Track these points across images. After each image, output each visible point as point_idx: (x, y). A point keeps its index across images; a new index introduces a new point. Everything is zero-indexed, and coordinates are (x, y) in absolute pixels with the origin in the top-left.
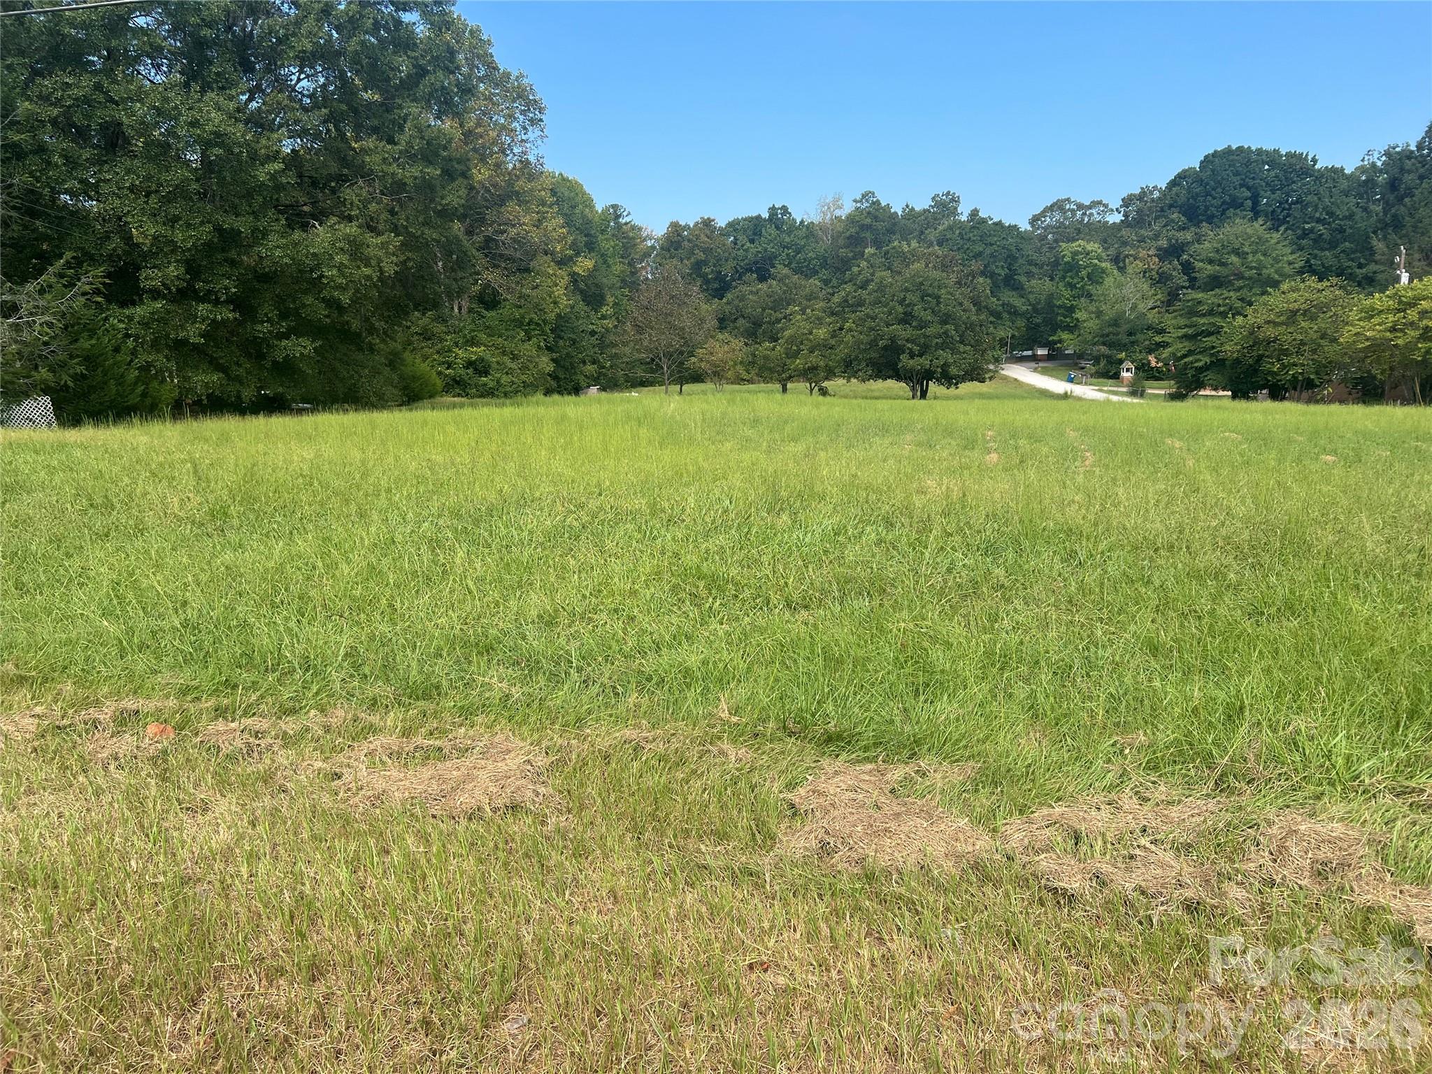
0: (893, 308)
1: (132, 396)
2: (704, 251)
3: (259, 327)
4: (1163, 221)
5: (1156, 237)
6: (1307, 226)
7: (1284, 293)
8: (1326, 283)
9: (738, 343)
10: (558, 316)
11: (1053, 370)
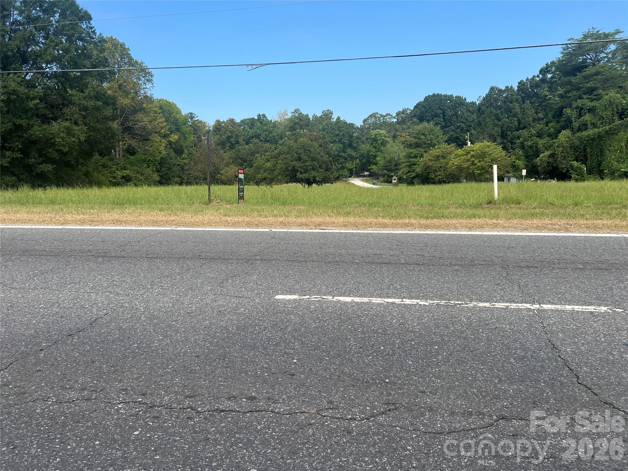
0: (293, 155)
2: (231, 132)
3: (30, 160)
4: (411, 122)
5: (409, 128)
6: (458, 124)
7: (436, 149)
8: (450, 146)
10: (161, 158)
11: (369, 180)
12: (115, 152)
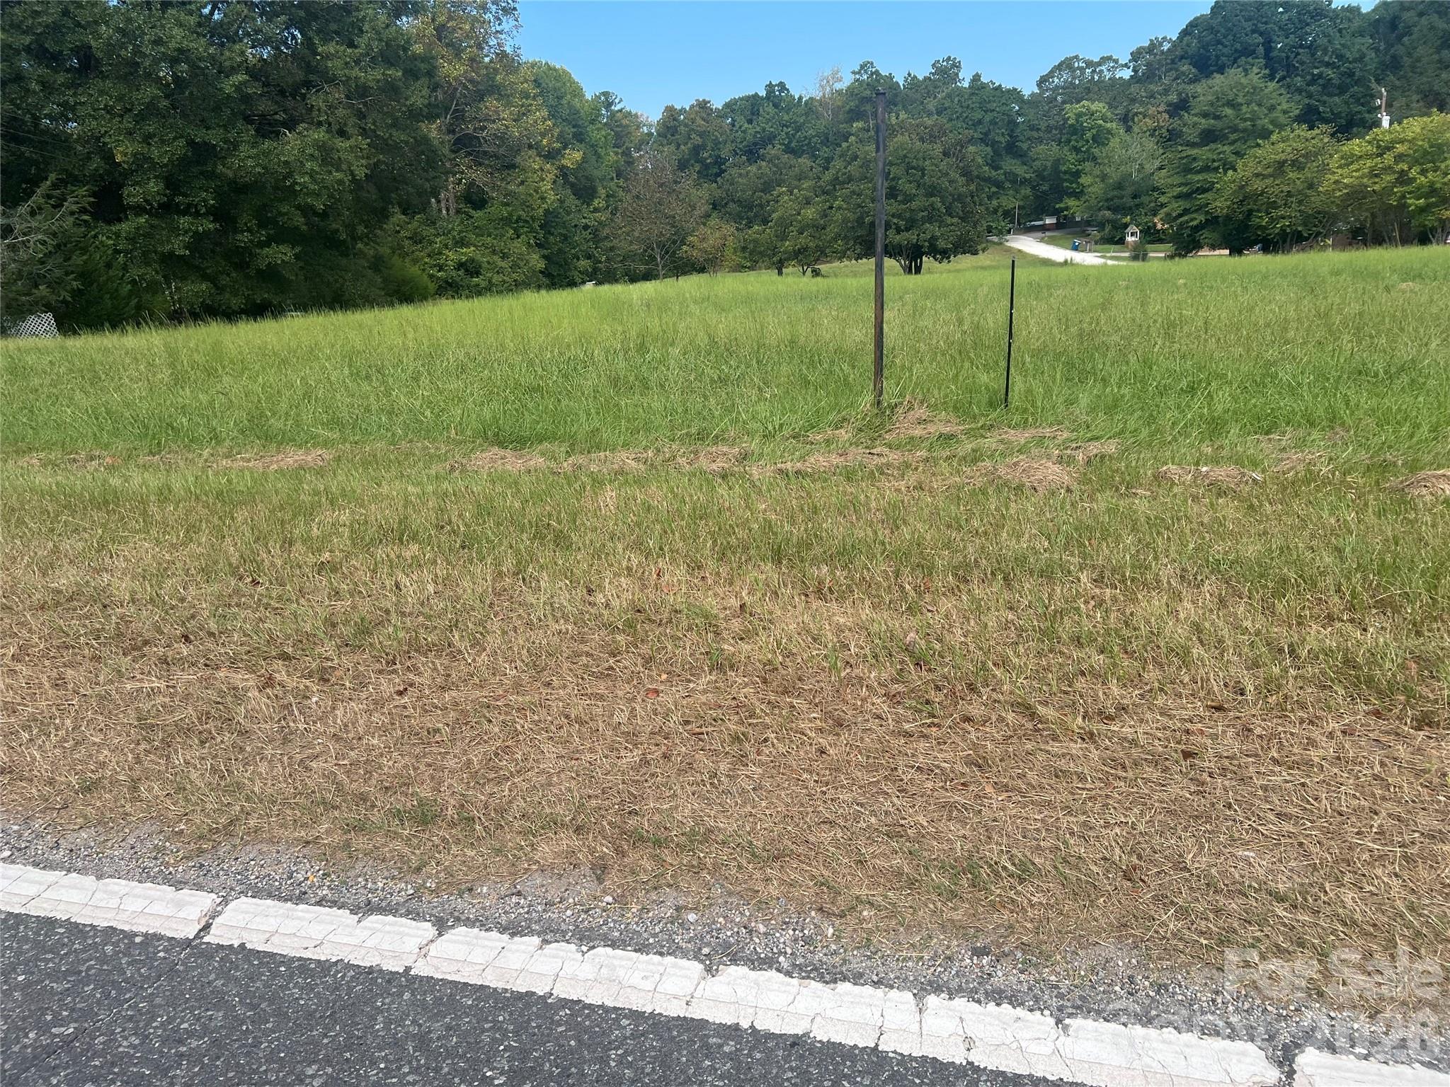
1: (127, 309)
2: (701, 135)
3: (239, 237)
4: (1173, 74)
5: (1166, 92)
6: (1316, 71)
7: (1273, 144)
8: (1316, 131)
9: (729, 229)
10: (547, 212)
11: (1060, 239)
12: (439, 202)
